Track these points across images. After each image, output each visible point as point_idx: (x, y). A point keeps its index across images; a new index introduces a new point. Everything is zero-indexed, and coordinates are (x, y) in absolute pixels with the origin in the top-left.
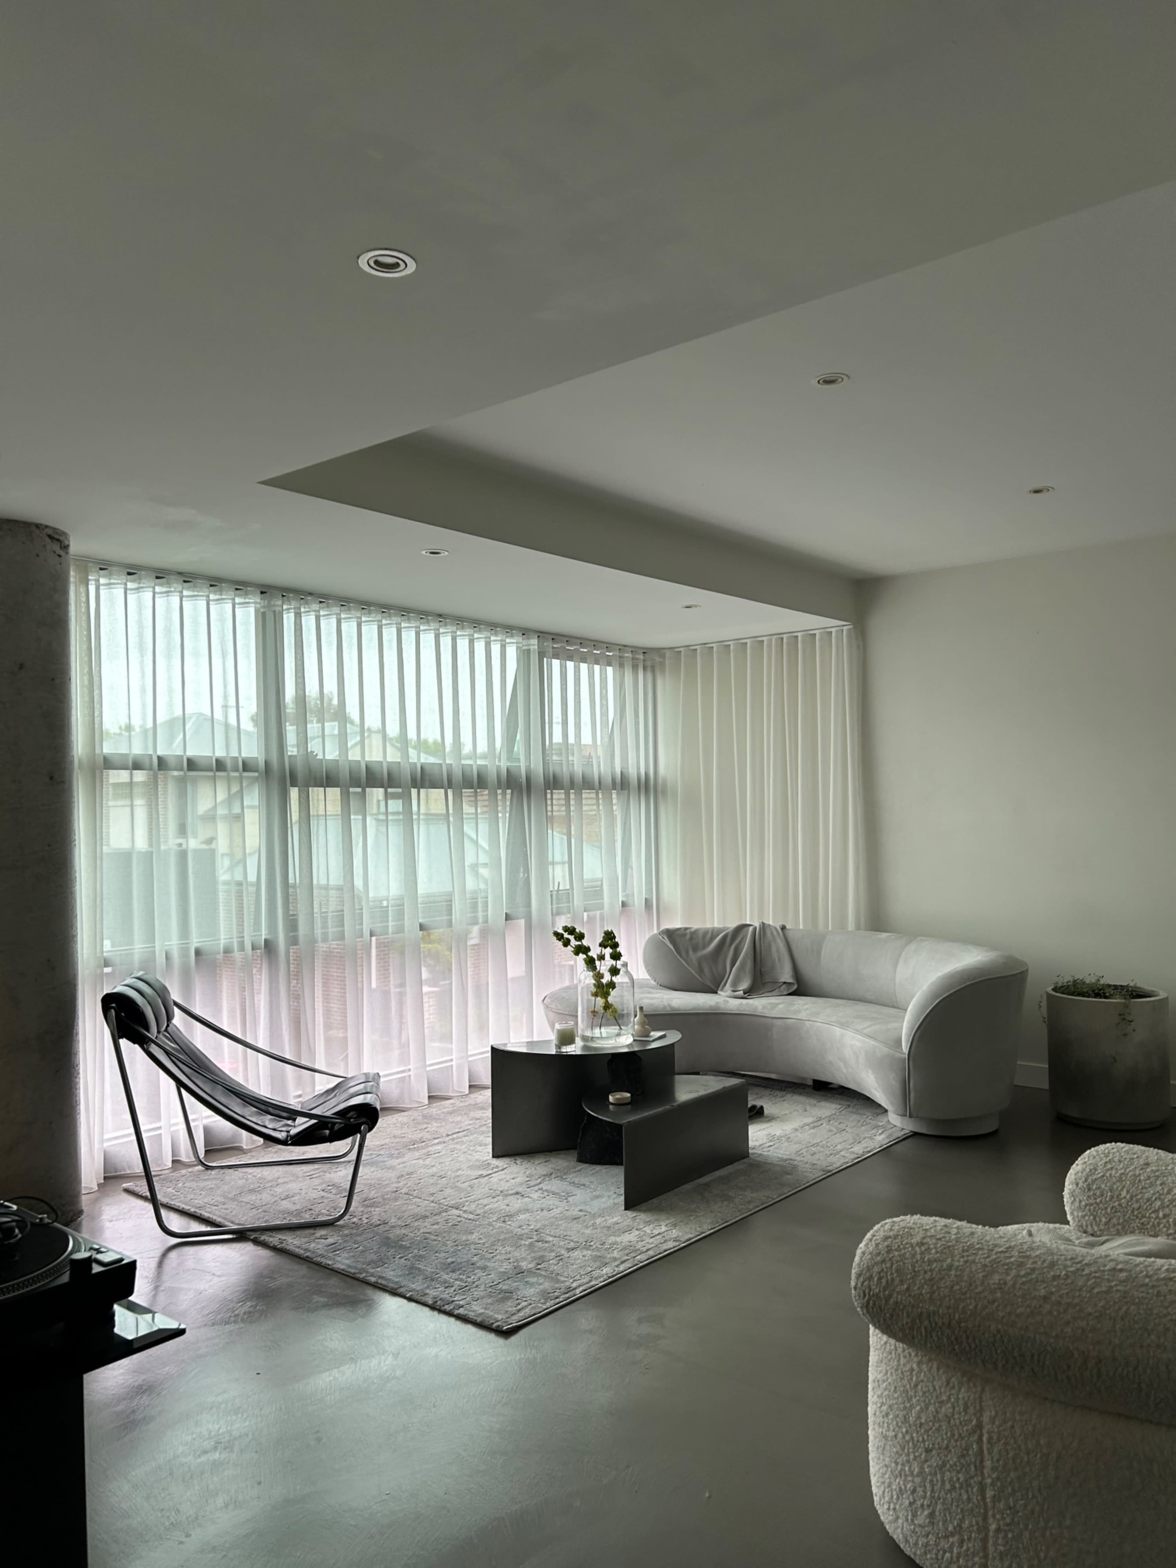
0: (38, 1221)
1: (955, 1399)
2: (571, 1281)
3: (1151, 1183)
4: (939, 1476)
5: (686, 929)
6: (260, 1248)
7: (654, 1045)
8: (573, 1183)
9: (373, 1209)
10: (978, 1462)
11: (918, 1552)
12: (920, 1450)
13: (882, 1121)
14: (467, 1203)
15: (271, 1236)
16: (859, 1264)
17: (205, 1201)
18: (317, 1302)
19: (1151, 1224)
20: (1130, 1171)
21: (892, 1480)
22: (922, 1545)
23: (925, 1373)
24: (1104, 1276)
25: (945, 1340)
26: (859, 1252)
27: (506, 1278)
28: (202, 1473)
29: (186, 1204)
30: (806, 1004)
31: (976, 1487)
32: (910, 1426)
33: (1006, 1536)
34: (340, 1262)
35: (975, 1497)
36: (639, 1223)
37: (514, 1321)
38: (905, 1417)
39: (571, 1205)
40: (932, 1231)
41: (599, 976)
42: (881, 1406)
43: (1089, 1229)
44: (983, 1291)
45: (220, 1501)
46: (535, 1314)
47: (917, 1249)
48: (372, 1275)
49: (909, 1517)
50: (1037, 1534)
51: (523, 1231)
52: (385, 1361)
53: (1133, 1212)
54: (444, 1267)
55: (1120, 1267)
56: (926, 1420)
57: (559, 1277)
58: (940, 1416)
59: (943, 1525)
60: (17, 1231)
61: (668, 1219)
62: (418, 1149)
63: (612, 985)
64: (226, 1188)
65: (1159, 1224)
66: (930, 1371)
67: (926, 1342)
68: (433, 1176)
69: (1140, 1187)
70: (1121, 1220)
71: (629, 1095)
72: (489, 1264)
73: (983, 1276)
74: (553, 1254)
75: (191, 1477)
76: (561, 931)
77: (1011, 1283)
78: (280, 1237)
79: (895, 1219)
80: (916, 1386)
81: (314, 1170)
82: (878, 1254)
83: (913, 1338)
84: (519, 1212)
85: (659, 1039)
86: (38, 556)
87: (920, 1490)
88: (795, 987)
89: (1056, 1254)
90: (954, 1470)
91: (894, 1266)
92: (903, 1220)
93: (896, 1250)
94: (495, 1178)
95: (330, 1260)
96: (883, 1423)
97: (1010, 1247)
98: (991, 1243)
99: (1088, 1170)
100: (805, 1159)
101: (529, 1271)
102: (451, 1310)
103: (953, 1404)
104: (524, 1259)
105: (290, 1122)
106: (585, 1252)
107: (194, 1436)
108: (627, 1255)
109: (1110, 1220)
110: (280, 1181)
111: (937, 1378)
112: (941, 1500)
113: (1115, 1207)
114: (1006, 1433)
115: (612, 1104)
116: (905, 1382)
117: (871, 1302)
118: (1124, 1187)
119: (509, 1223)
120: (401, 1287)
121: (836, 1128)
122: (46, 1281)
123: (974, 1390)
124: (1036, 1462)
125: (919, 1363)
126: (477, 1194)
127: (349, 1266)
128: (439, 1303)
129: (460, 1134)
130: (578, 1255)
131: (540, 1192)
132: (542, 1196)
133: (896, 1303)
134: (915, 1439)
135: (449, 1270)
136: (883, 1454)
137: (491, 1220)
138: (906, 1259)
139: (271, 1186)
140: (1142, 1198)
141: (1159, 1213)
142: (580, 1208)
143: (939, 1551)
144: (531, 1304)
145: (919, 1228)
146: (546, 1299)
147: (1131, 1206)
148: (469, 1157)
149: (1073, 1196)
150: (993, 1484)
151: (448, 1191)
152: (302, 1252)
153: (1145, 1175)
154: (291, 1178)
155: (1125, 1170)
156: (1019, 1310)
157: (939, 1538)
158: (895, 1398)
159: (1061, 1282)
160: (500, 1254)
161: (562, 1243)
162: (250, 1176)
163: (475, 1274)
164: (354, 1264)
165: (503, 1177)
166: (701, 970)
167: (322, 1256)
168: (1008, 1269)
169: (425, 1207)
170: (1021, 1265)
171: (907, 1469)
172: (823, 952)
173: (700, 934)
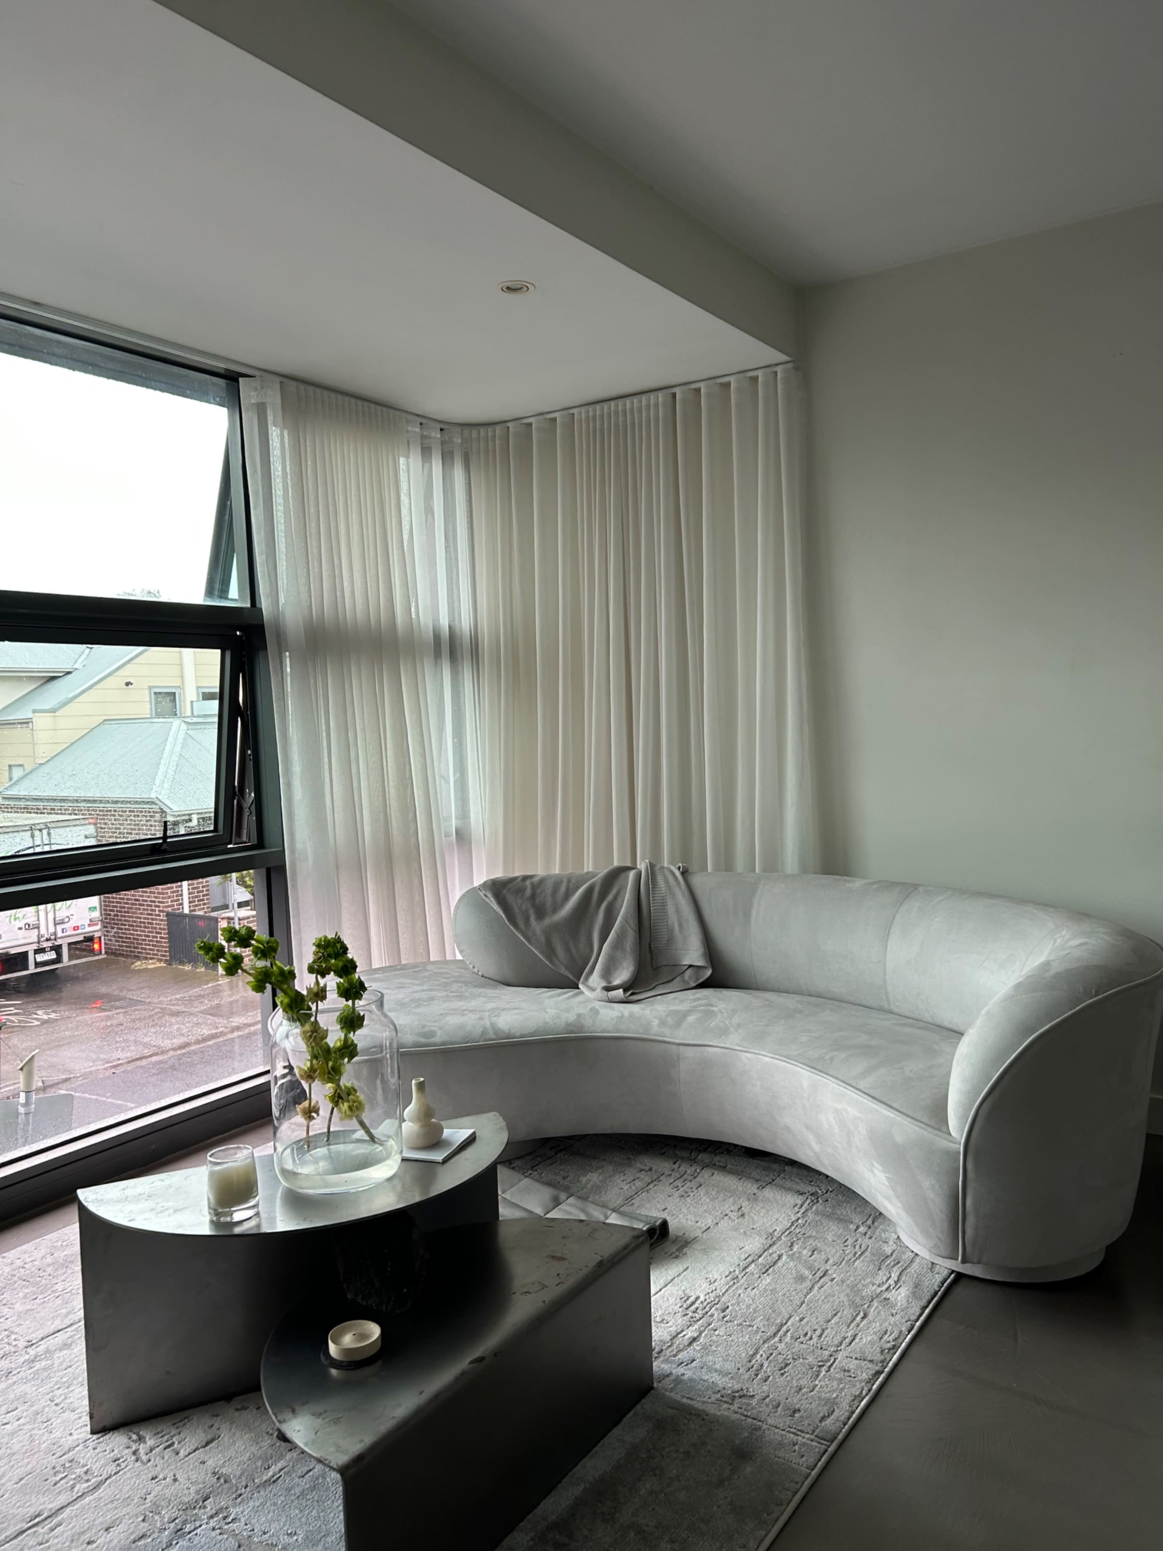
5: (525, 878)
7: (451, 1176)
30: (730, 1007)
41: (317, 1031)
63: (349, 1050)
71: (376, 1327)
85: (462, 1151)
88: (709, 972)
115: (335, 1361)
166: (549, 951)
172: (754, 913)
173: (549, 886)
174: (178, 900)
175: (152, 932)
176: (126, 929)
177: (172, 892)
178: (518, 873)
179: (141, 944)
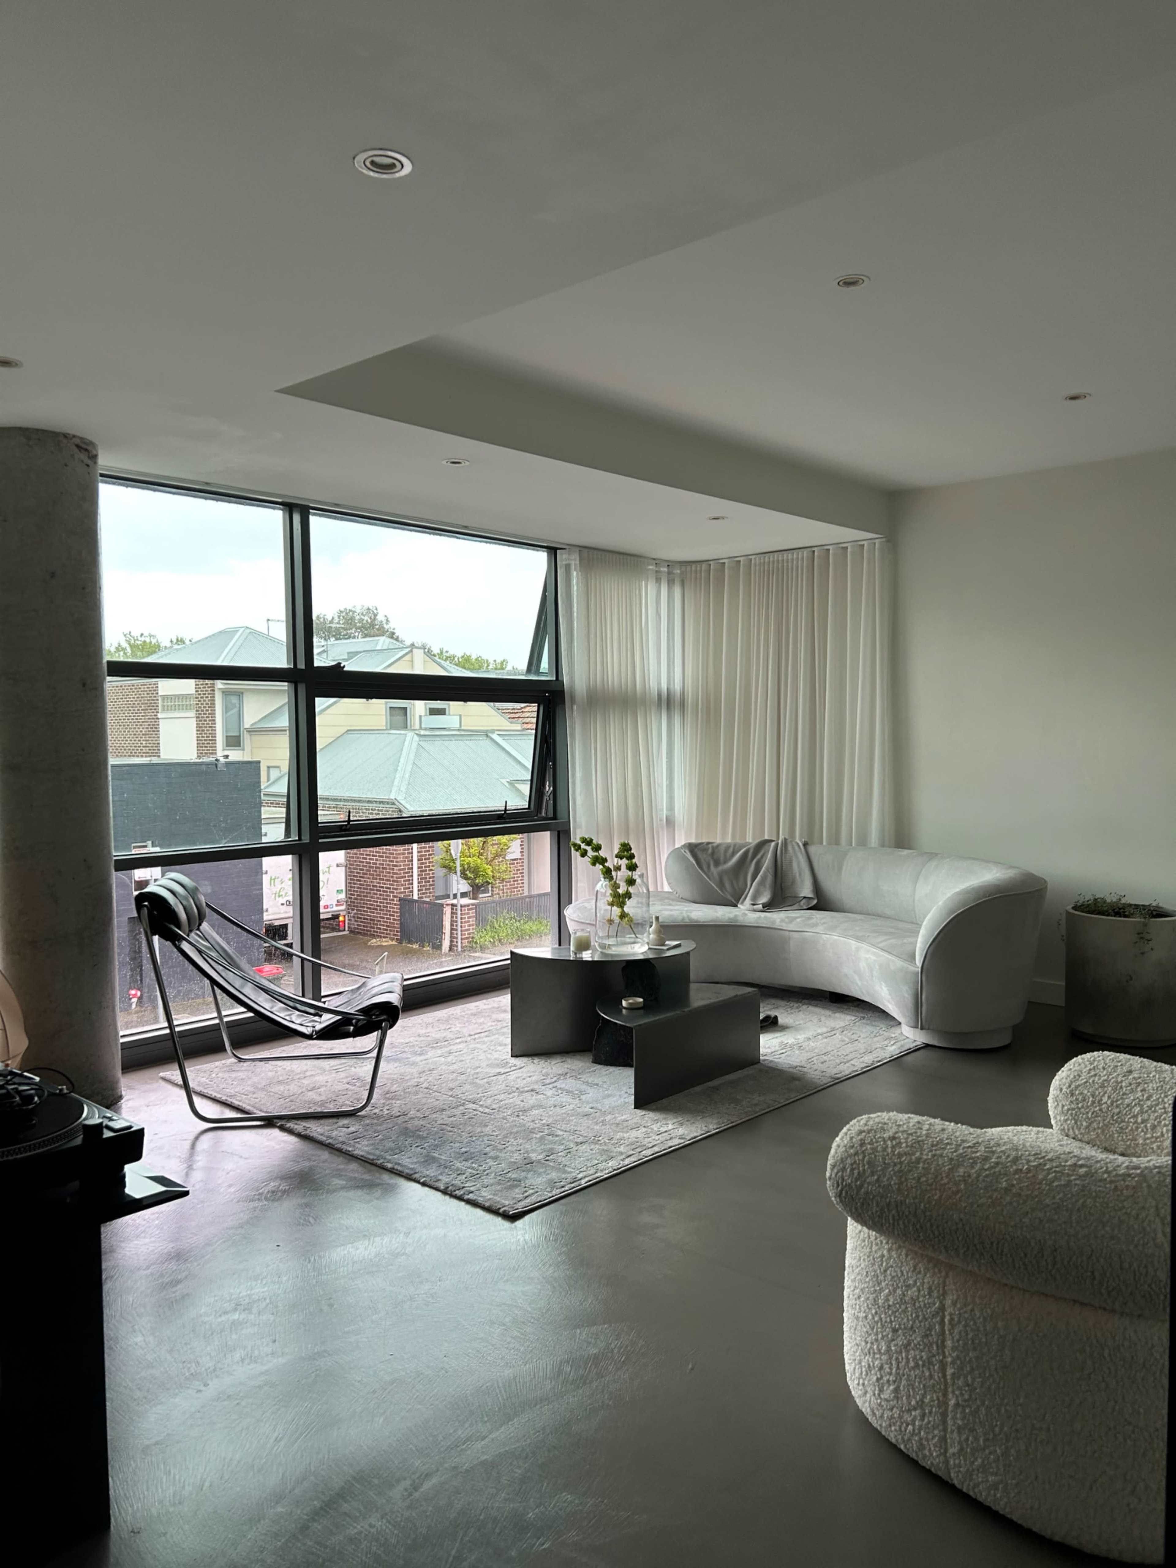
0: (58, 1091)
1: (921, 1283)
2: (578, 1172)
3: (1132, 1089)
4: (904, 1355)
5: (708, 843)
6: (286, 1134)
7: (669, 954)
8: (587, 1082)
9: (394, 1102)
10: (939, 1341)
11: (884, 1425)
12: (887, 1330)
13: (895, 1032)
14: (484, 1099)
15: (296, 1124)
16: (834, 1157)
17: (236, 1090)
18: (336, 1184)
19: (1130, 1128)
20: (1113, 1078)
21: (862, 1357)
22: (887, 1417)
23: (894, 1259)
24: (1065, 1170)
25: (911, 1228)
26: (834, 1145)
27: (515, 1167)
28: (222, 1331)
29: (218, 1092)
30: (824, 918)
31: (938, 1365)
32: (879, 1307)
33: (964, 1411)
34: (359, 1149)
35: (936, 1374)
36: (647, 1121)
37: (520, 1207)
38: (875, 1300)
39: (584, 1102)
40: (905, 1126)
41: (616, 886)
42: (854, 1290)
43: (1071, 1133)
44: (948, 1183)
45: (237, 1356)
46: (540, 1201)
47: (889, 1143)
48: (389, 1161)
49: (877, 1392)
50: (992, 1410)
51: (535, 1126)
52: (396, 1239)
53: (1112, 1116)
54: (459, 1156)
55: (1080, 1162)
56: (893, 1303)
57: (566, 1168)
58: (907, 1299)
59: (907, 1398)
60: (36, 1099)
61: (676, 1118)
62: (441, 1047)
63: (628, 895)
64: (256, 1079)
65: (1137, 1128)
66: (899, 1257)
67: (894, 1228)
68: (453, 1072)
69: (1121, 1093)
70: (1101, 1125)
71: (641, 1000)
72: (500, 1155)
73: (949, 1169)
74: (562, 1147)
75: (212, 1334)
76: (578, 842)
77: (975, 1175)
78: (304, 1124)
79: (872, 1116)
80: (885, 1271)
81: (341, 1064)
82: (852, 1147)
83: (882, 1225)
84: (533, 1107)
85: (674, 947)
86: (66, 465)
87: (886, 1367)
88: (815, 902)
89: (1021, 1150)
90: (917, 1349)
91: (866, 1159)
92: (878, 1116)
93: (869, 1143)
94: (513, 1076)
95: (350, 1147)
96: (856, 1305)
97: (978, 1143)
98: (959, 1139)
99: (1072, 1076)
100: (815, 1067)
101: (539, 1162)
102: (462, 1195)
103: (918, 1287)
104: (533, 1151)
105: (317, 1018)
106: (592, 1147)
107: (216, 1298)
108: (633, 1149)
109: (1090, 1124)
110: (308, 1074)
111: (905, 1264)
112: (906, 1376)
113: (1096, 1112)
114: (966, 1315)
115: (625, 1008)
116: (876, 1267)
117: (844, 1192)
118: (1106, 1092)
119: (522, 1117)
120: (415, 1173)
121: (849, 1038)
122: (60, 1143)
123: (939, 1275)
124: (993, 1343)
125: (889, 1250)
126: (494, 1089)
127: (368, 1153)
128: (450, 1188)
129: (483, 1035)
130: (586, 1148)
131: (554, 1089)
132: (556, 1093)
133: (867, 1193)
134: (884, 1320)
135: (462, 1159)
136: (855, 1334)
137: (505, 1114)
138: (877, 1152)
139: (299, 1079)
140: (1122, 1103)
141: (1137, 1118)
142: (591, 1105)
143: (902, 1423)
144: (537, 1192)
145: (893, 1123)
146: (552, 1188)
147: (1110, 1111)
148: (489, 1056)
149: (1057, 1101)
150: (953, 1363)
151: (467, 1087)
152: (325, 1139)
153: (1127, 1081)
154: (320, 1072)
155: (1108, 1077)
156: (981, 1201)
157: (903, 1412)
158: (866, 1282)
159: (1023, 1175)
160: (512, 1145)
161: (571, 1137)
162: (279, 1069)
163: (486, 1163)
164: (373, 1151)
165: (520, 1075)
166: (721, 885)
167: (344, 1143)
168: (973, 1163)
169: (444, 1100)
170: (986, 1159)
171: (875, 1347)
172: (844, 868)
173: (722, 849)
174: (409, 888)
175: (387, 915)
176: (364, 911)
177: (404, 881)
178: (705, 840)
179: (377, 925)
